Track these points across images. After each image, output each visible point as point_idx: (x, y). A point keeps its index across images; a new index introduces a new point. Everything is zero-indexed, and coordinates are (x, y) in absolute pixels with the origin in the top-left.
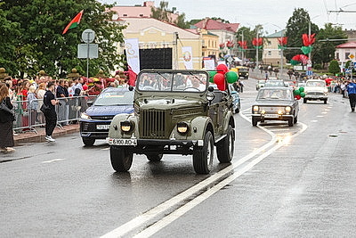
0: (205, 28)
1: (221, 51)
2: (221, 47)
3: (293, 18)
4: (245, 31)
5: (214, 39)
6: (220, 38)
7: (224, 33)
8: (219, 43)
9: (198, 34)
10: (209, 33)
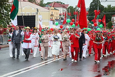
0: (53, 6)
1: (60, 17)
2: (60, 15)
3: (93, 2)
4: (71, 8)
5: (57, 11)
6: (60, 11)
7: (62, 9)
8: (59, 13)
9: (49, 9)
10: (55, 9)
